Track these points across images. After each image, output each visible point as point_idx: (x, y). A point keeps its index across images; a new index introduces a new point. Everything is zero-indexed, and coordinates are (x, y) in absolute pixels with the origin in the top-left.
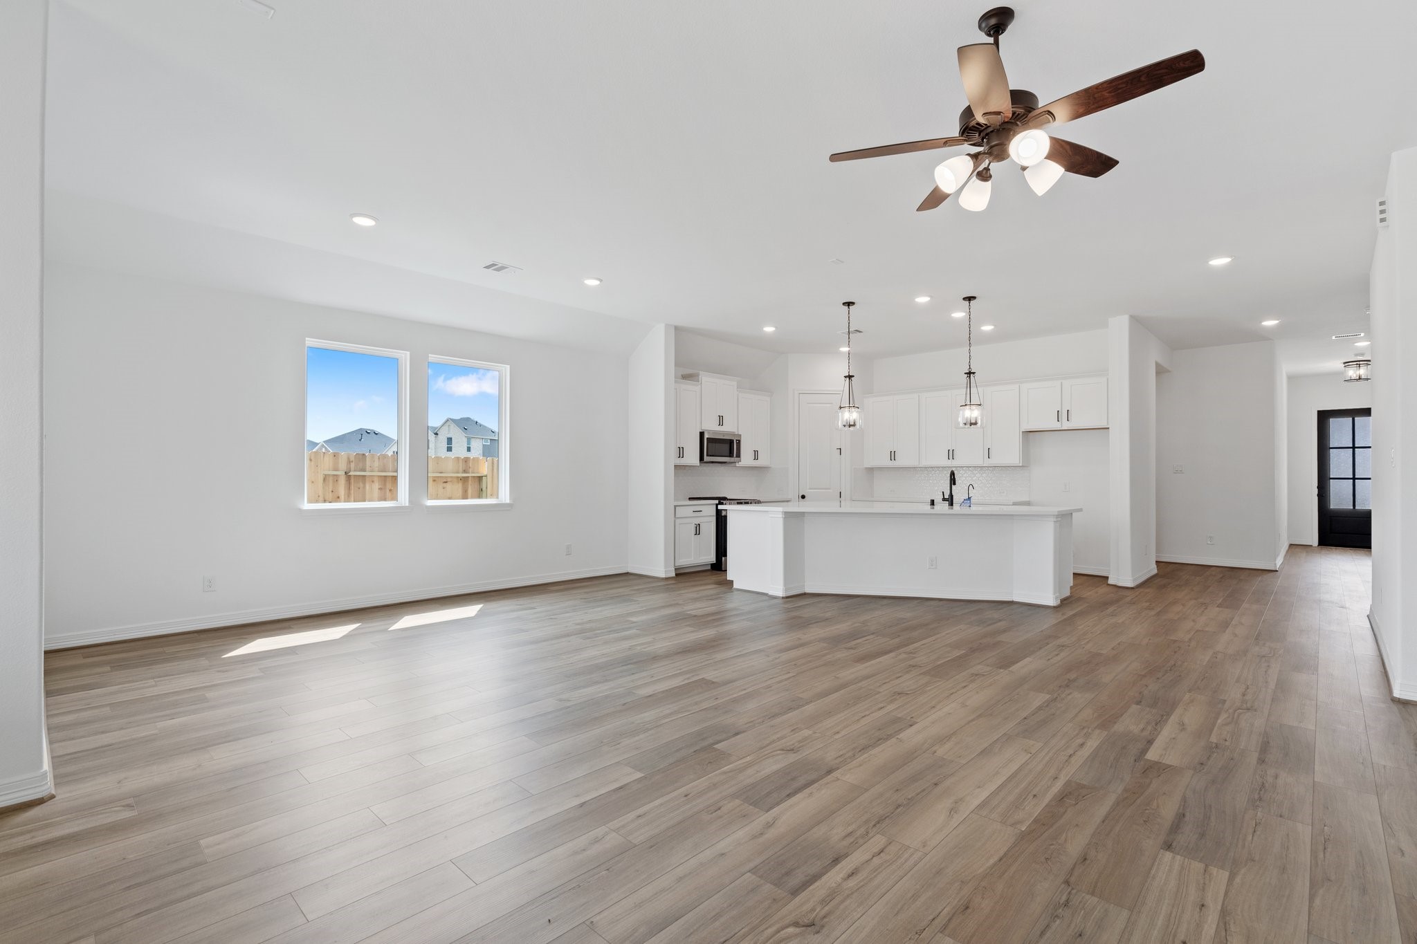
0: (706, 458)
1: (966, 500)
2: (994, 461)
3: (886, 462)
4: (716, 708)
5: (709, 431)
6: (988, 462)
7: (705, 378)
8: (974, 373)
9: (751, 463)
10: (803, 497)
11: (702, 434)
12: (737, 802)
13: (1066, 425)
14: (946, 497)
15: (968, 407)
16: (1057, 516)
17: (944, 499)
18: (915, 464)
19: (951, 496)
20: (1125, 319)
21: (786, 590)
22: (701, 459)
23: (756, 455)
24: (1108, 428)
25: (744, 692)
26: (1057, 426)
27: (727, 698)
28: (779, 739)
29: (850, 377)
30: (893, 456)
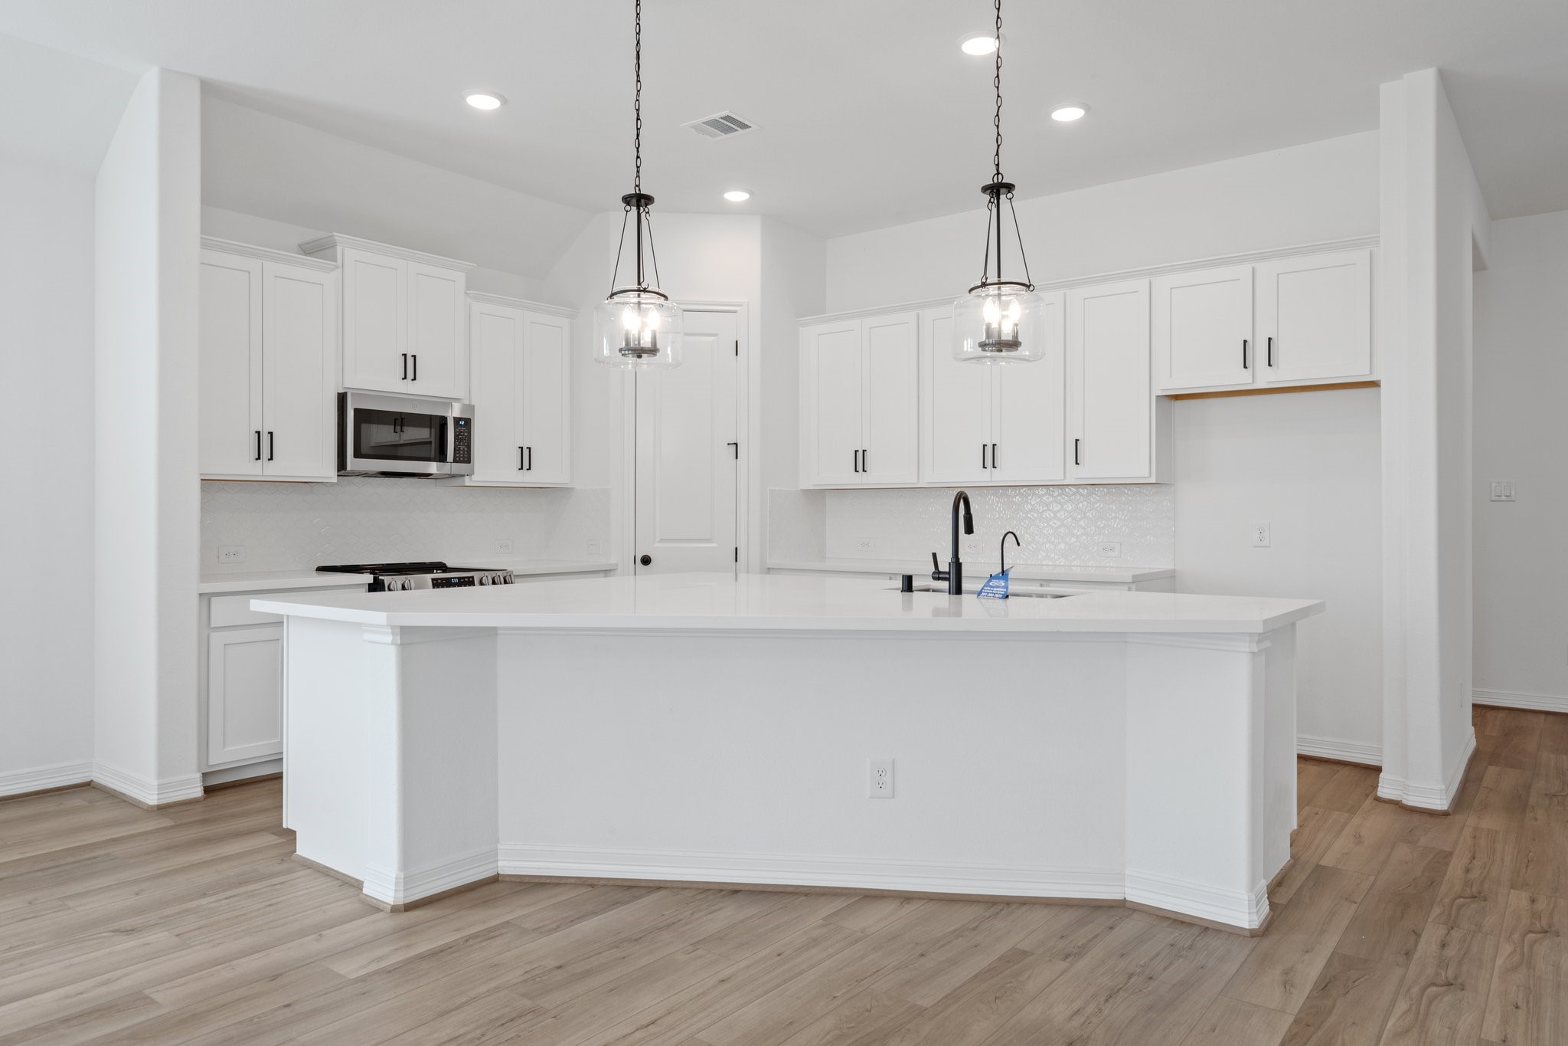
0: (352, 463)
1: (996, 577)
2: (1088, 472)
3: (845, 476)
5: (361, 394)
6: (1075, 474)
7: (350, 251)
8: (1010, 187)
9: (510, 475)
10: (646, 561)
11: (342, 399)
13: (1265, 378)
14: (944, 567)
15: (992, 290)
16: (1261, 637)
17: (938, 575)
18: (908, 478)
19: (957, 565)
20: (1427, 78)
21: (407, 881)
22: (342, 464)
23: (525, 458)
24: (1375, 384)
26: (1241, 379)
29: (639, 200)
30: (860, 461)
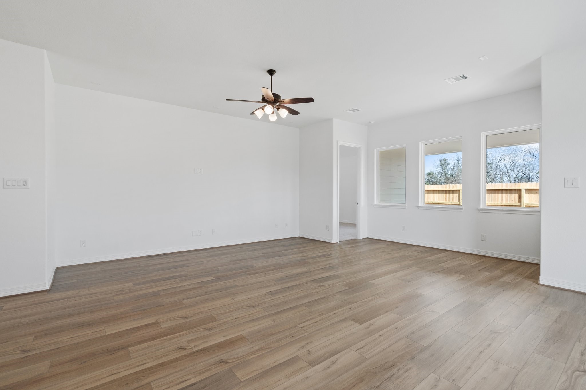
4: (350, 303)
12: (341, 276)
25: (334, 312)
27: (344, 308)
28: (325, 289)
